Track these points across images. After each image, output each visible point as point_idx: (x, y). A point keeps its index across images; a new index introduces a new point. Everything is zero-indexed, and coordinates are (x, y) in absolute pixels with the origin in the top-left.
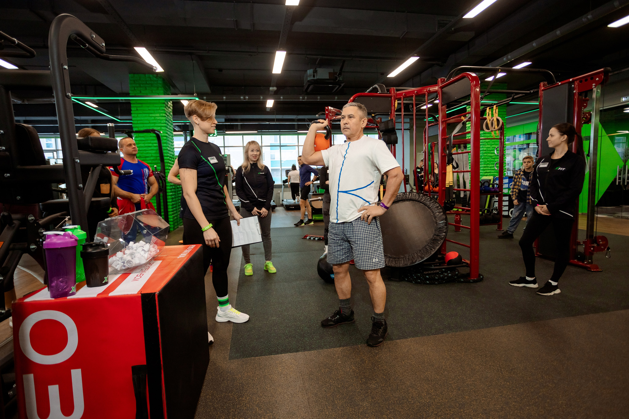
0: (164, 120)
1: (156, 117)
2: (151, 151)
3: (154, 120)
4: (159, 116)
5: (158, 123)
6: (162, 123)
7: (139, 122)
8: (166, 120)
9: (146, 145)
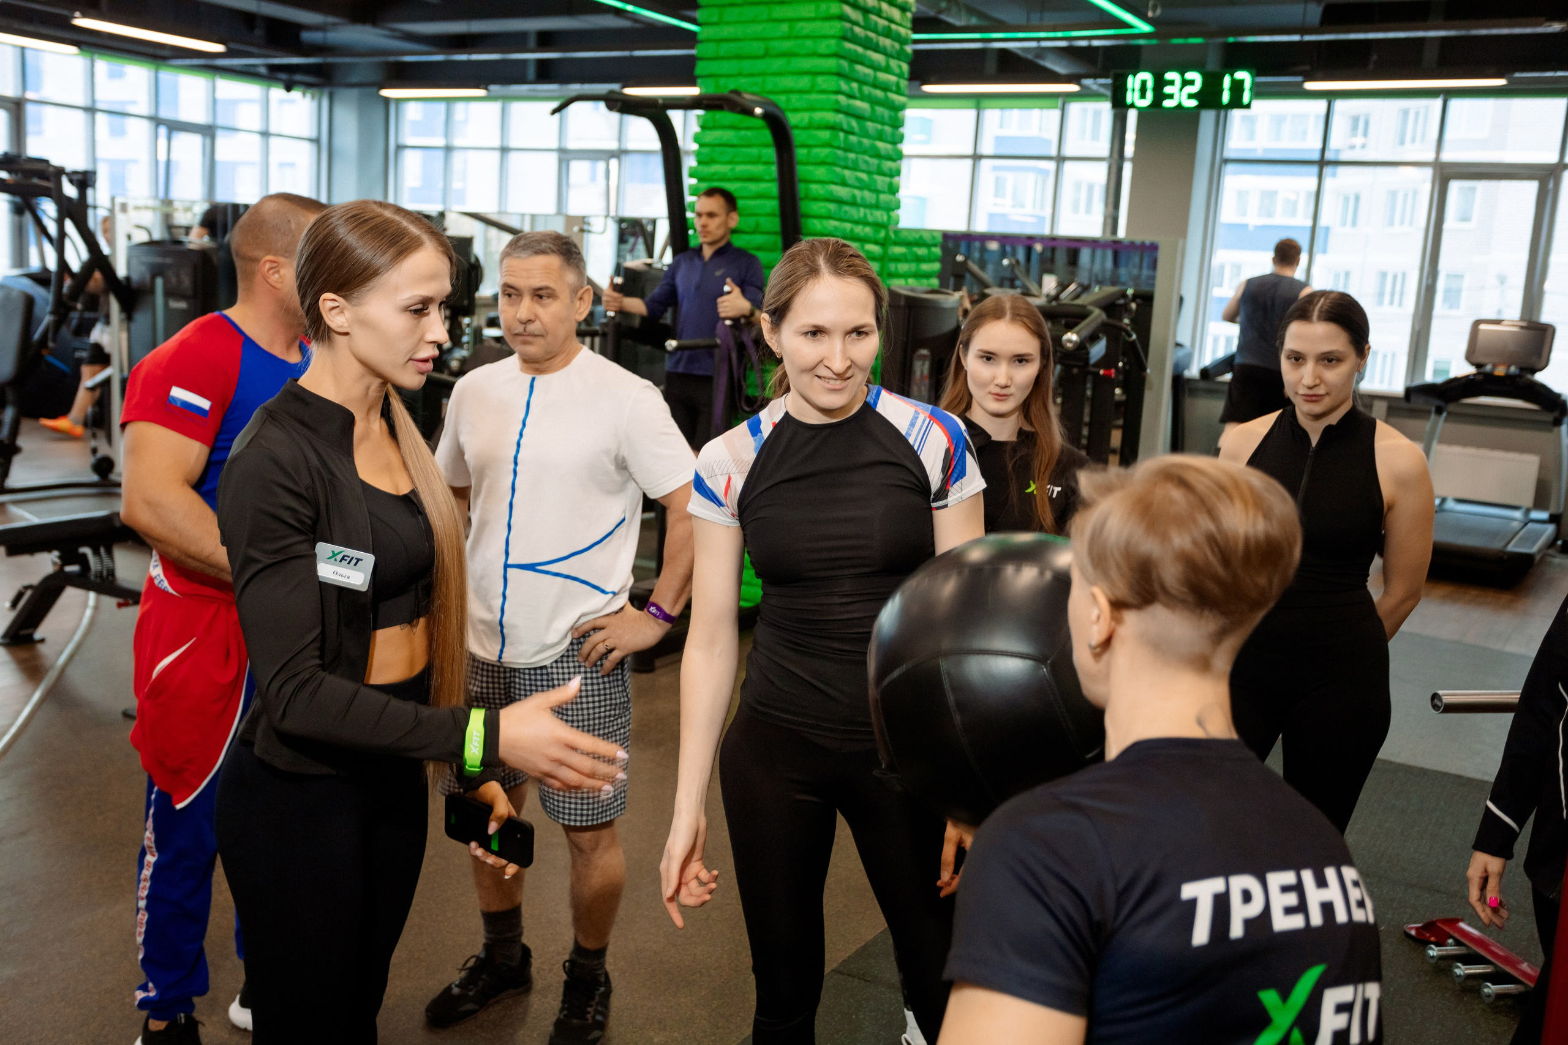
0: (833, 37)
1: (801, 24)
2: (758, 202)
3: (788, 38)
4: (812, 15)
5: (804, 52)
6: (821, 56)
7: (724, 49)
8: (844, 38)
9: (741, 169)
